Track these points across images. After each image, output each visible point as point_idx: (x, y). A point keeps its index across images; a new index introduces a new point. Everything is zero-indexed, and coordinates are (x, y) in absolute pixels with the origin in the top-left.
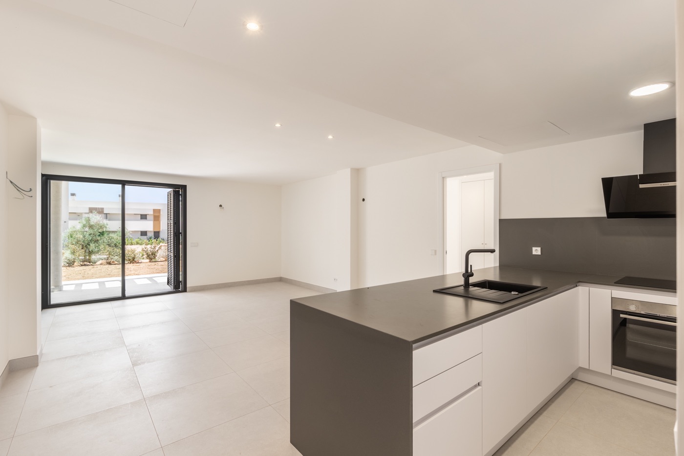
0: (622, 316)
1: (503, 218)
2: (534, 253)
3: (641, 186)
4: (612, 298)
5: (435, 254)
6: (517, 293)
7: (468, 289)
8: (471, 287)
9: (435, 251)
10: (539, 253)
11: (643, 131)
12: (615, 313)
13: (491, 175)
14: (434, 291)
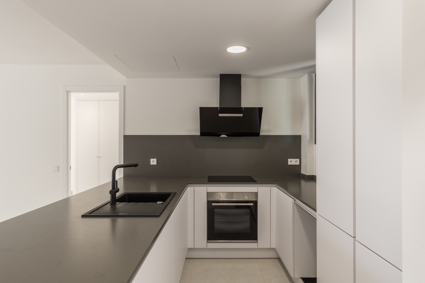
0: (213, 204)
1: (126, 134)
2: (152, 163)
3: (220, 115)
4: (207, 192)
5: (58, 170)
6: (162, 202)
7: (115, 207)
8: (117, 203)
9: (58, 167)
10: (155, 163)
11: (219, 79)
12: (209, 203)
13: (116, 95)
14: (83, 216)
